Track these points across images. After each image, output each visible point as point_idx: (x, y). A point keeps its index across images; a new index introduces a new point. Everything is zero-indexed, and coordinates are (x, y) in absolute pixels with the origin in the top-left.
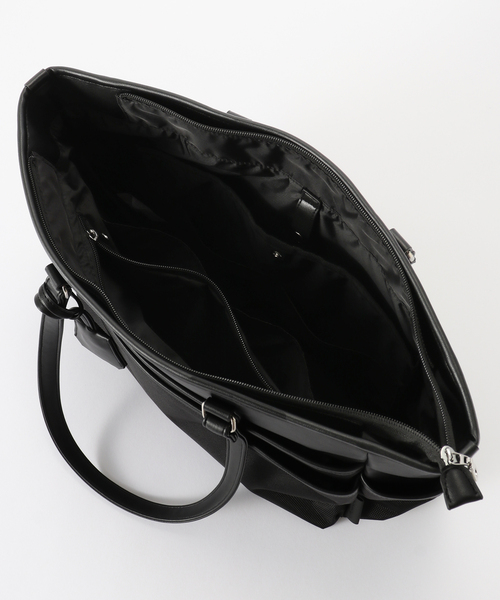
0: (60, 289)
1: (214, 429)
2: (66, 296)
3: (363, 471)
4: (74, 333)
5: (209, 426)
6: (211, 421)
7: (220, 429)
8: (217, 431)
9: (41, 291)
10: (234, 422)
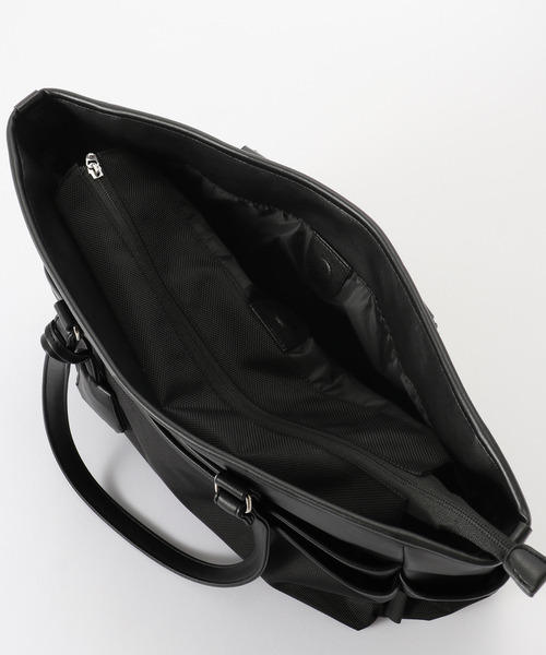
0: (70, 329)
1: (226, 507)
2: (78, 338)
3: (401, 571)
4: (76, 381)
5: (221, 503)
6: (223, 497)
7: (234, 508)
8: (230, 509)
9: (48, 330)
10: (249, 502)
